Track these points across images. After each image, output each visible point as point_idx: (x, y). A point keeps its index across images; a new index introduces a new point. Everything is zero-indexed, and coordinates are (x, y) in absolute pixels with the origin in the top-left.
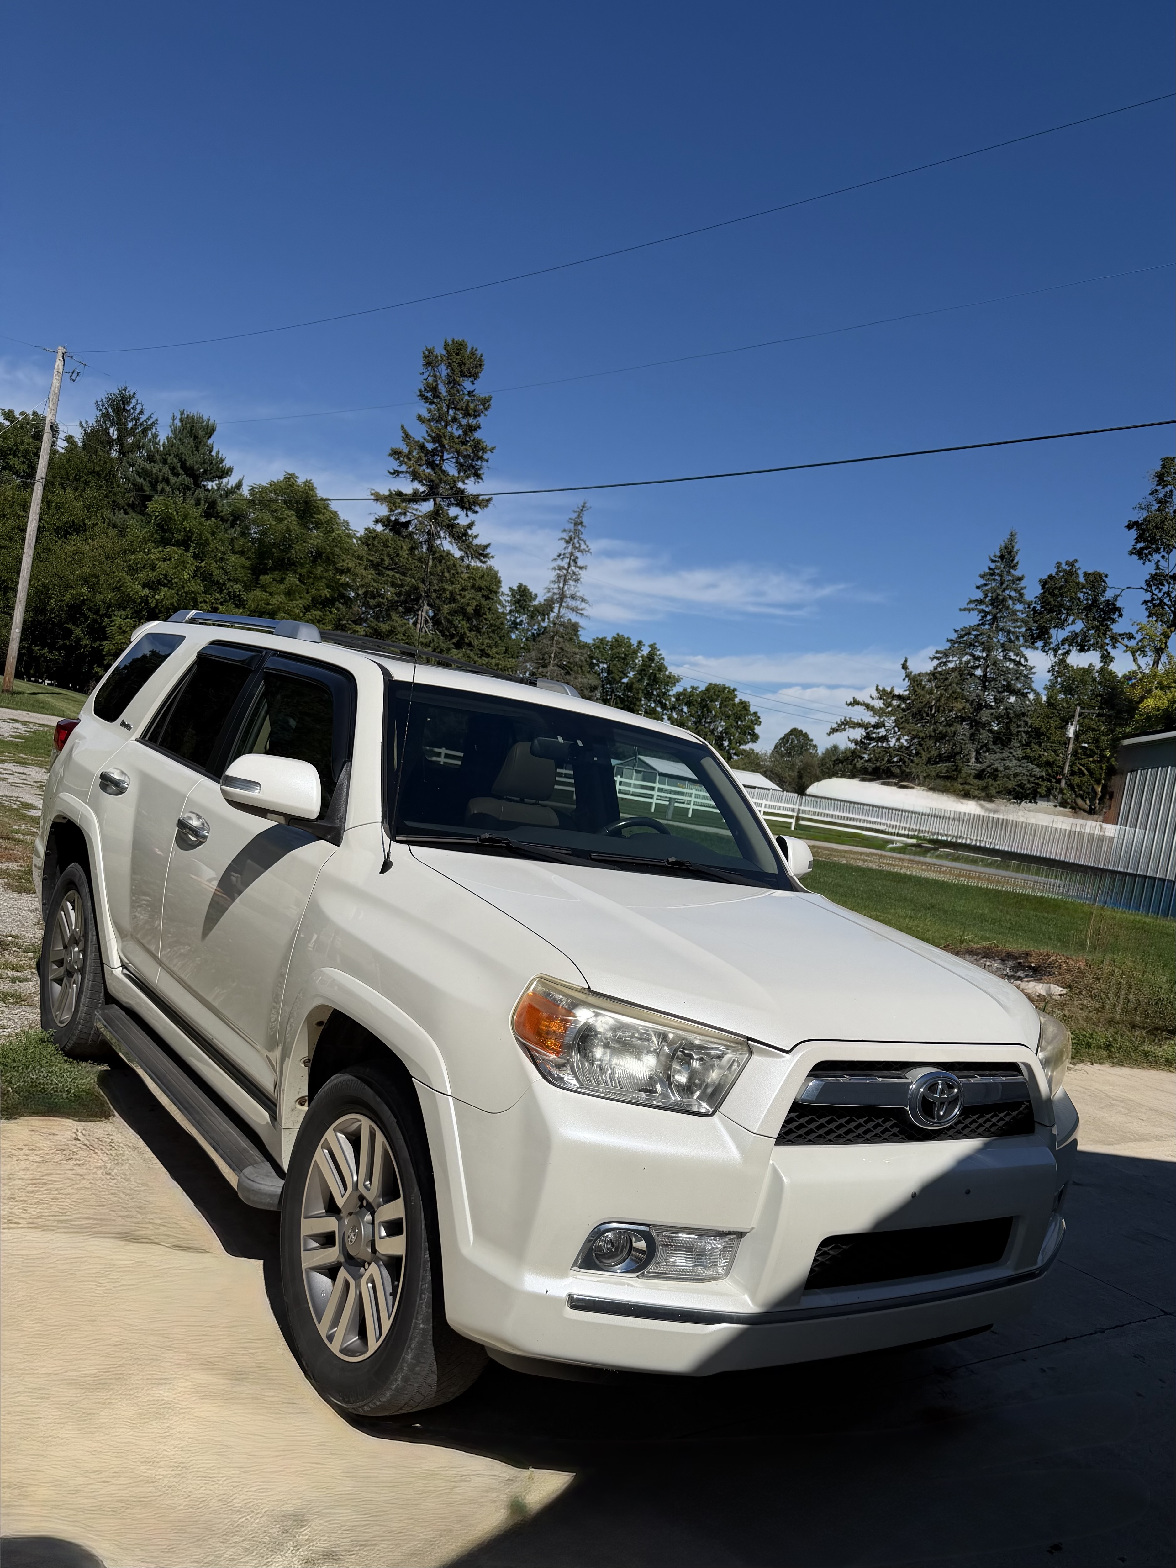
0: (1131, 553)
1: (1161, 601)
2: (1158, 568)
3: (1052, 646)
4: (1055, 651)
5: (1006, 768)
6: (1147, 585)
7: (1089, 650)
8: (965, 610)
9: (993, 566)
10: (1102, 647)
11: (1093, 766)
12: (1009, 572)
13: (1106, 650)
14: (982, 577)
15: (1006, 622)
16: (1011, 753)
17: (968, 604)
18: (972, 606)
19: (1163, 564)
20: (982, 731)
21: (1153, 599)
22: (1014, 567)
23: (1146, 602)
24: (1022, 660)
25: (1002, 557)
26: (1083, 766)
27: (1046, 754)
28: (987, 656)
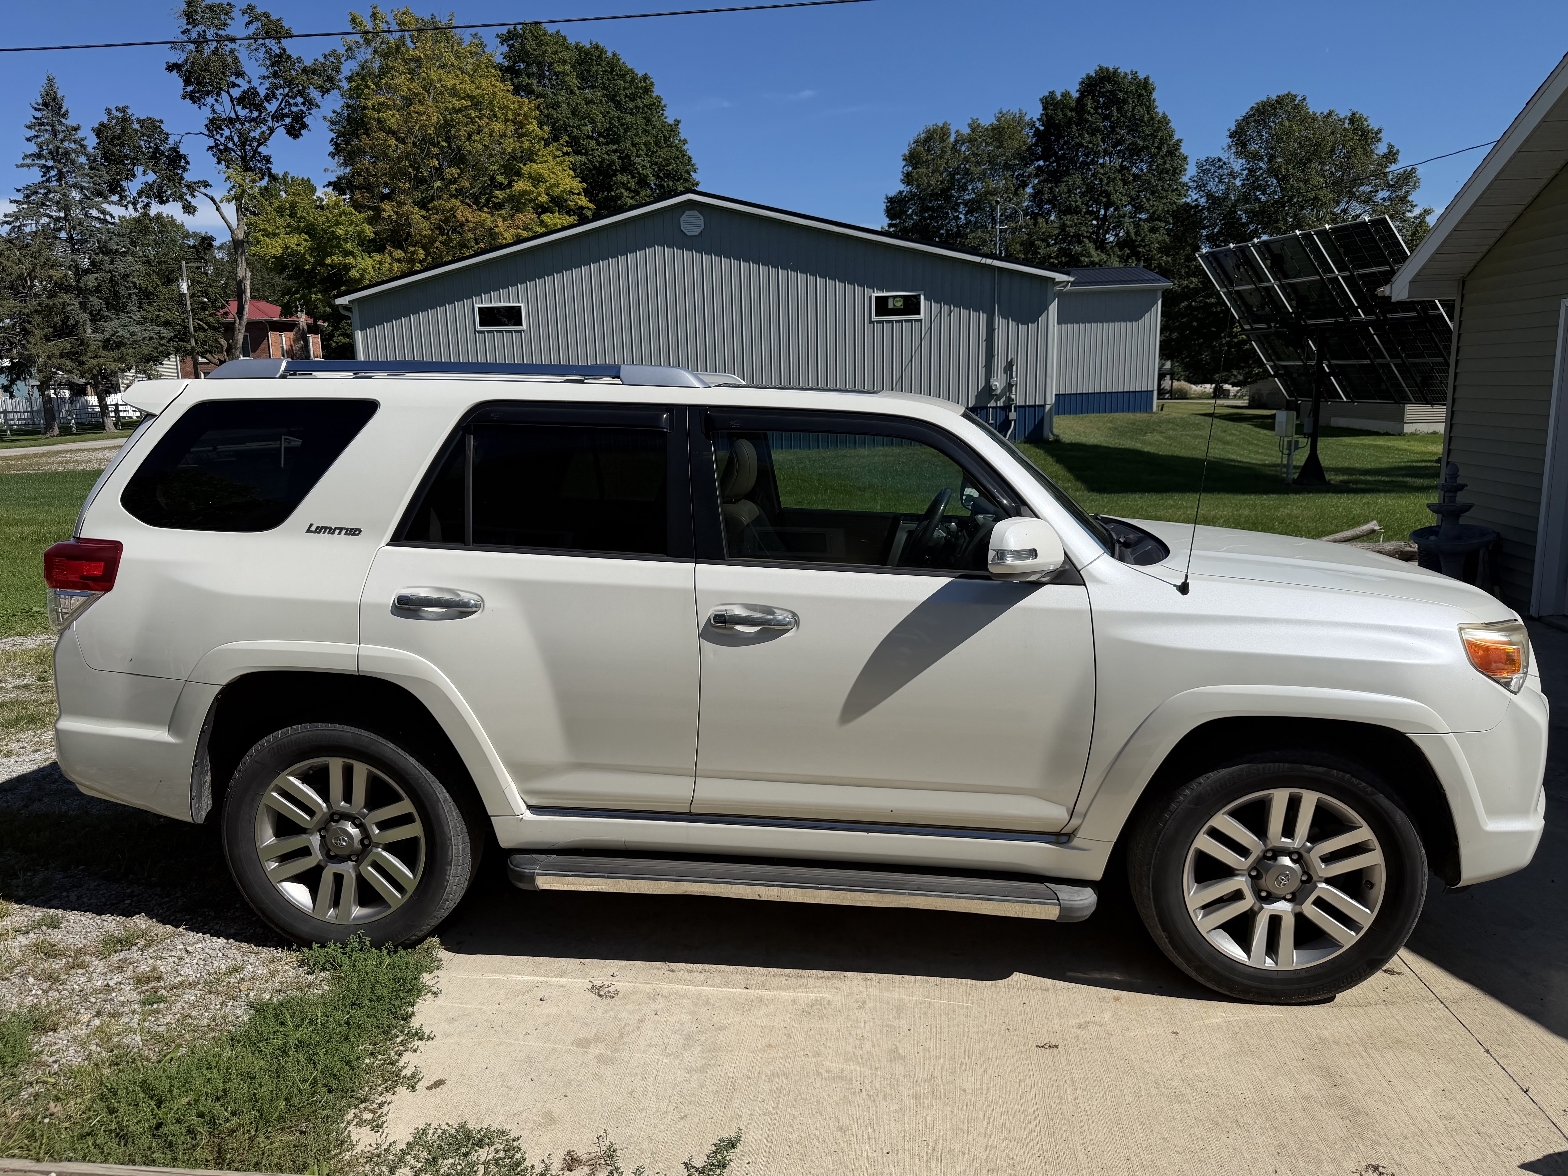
0: (184, 97)
1: (226, 146)
2: (214, 111)
3: (128, 199)
4: (134, 204)
5: (133, 334)
6: (208, 129)
7: (168, 201)
8: (22, 166)
9: (38, 115)
10: (181, 197)
11: (211, 319)
12: (61, 123)
13: (186, 200)
14: (30, 127)
15: (75, 177)
16: (131, 317)
17: (23, 159)
18: (29, 161)
19: (217, 107)
20: (91, 298)
21: (217, 145)
22: (65, 116)
23: (210, 148)
24: (108, 218)
25: (46, 104)
26: (201, 320)
27: (162, 314)
28: (66, 215)
